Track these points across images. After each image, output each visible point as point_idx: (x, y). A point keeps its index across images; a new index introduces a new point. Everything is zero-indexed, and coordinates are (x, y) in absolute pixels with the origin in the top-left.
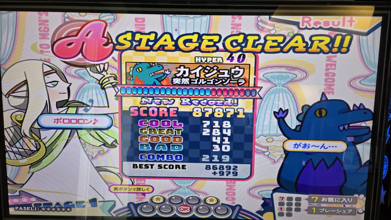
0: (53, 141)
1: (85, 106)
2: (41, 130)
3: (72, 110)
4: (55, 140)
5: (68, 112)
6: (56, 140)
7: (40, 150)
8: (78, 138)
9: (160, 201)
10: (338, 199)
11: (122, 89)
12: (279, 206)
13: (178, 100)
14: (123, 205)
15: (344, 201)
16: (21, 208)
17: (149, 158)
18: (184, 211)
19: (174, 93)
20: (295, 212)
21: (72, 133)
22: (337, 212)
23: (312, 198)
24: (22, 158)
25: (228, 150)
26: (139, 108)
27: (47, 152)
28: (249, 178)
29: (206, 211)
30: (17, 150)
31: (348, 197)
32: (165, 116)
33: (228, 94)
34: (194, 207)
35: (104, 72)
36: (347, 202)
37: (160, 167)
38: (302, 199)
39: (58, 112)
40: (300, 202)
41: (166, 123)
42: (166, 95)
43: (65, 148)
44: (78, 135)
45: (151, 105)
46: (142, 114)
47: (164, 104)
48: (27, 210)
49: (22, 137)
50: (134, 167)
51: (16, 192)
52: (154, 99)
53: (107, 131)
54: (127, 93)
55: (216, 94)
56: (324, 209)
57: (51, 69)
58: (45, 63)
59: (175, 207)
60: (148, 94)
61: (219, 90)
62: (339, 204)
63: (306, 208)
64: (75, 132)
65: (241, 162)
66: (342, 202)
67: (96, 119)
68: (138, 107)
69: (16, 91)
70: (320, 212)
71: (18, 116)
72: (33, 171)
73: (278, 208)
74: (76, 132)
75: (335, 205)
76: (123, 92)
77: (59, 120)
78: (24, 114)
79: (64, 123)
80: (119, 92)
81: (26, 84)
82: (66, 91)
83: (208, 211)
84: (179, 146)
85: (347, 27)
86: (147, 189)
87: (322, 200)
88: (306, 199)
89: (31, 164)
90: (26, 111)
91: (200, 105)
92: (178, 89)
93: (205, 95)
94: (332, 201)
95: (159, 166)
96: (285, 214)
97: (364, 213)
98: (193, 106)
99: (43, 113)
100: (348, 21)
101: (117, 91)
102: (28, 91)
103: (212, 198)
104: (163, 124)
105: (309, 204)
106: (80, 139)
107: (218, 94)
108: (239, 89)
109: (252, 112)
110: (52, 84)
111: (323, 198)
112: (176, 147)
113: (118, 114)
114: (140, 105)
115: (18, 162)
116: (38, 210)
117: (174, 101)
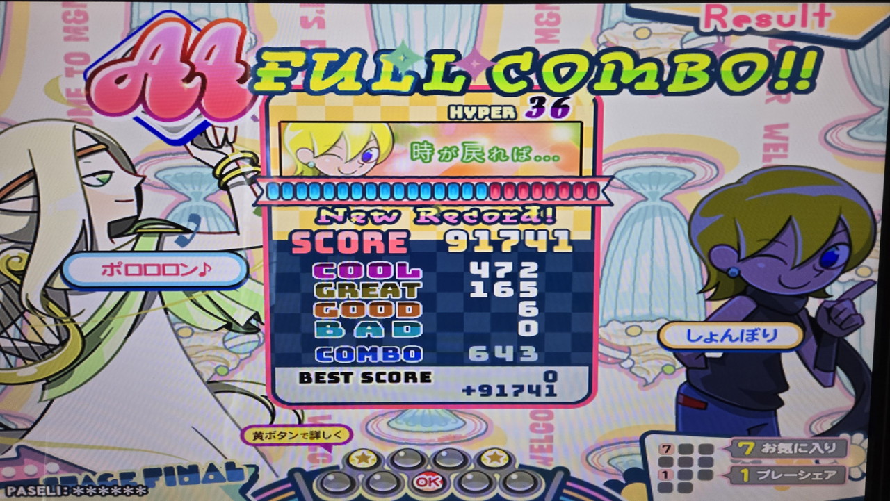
0: (101, 319)
1: (180, 230)
2: (71, 294)
3: (149, 243)
4: (105, 318)
5: (137, 246)
6: (109, 318)
7: (69, 342)
8: (163, 311)
9: (367, 462)
10: (801, 445)
11: (272, 188)
12: (661, 468)
13: (408, 214)
14: (277, 476)
15: (817, 450)
16: (21, 490)
17: (340, 357)
18: (427, 486)
19: (399, 195)
20: (700, 481)
21: (147, 299)
22: (800, 476)
23: (741, 445)
24: (24, 364)
25: (534, 331)
26: (313, 234)
27: (86, 347)
28: (586, 402)
29: (483, 486)
30: (11, 345)
31: (826, 441)
32: (378, 252)
33: (530, 195)
34: (453, 477)
35: (227, 146)
36: (822, 452)
37: (367, 378)
38: (716, 449)
39: (112, 247)
40: (712, 456)
41: (380, 270)
42: (378, 200)
43: (132, 336)
44: (163, 303)
45: (342, 225)
46: (321, 249)
47: (374, 223)
48: (36, 495)
49: (24, 312)
50: (302, 381)
51: (10, 449)
52: (348, 209)
53: (233, 291)
54: (283, 198)
55: (502, 195)
56: (768, 472)
57: (96, 143)
58: (79, 126)
59: (406, 478)
60: (334, 199)
61: (509, 185)
62: (805, 457)
63: (727, 471)
64: (156, 297)
65: (565, 361)
66: (811, 452)
67: (207, 263)
68: (310, 231)
69: (9, 199)
70: (761, 479)
71: (13, 260)
72: (52, 397)
73: (659, 472)
74: (158, 296)
75: (795, 462)
76: (274, 195)
77: (116, 266)
78: (28, 253)
79: (127, 274)
80: (265, 195)
81: (33, 180)
82: (133, 196)
83: (487, 485)
84: (412, 324)
85: (813, 29)
86: (336, 435)
87: (763, 451)
88: (726, 449)
89: (46, 379)
90: (33, 248)
91: (462, 222)
92: (408, 184)
93: (474, 200)
94: (788, 451)
95: (364, 375)
96: (675, 487)
97: (865, 479)
98: (445, 227)
99: (76, 250)
100: (815, 14)
101: (258, 194)
102: (37, 196)
103: (495, 453)
104: (373, 273)
105: (732, 461)
106: (169, 313)
107: (506, 196)
108: (558, 183)
109: (590, 238)
110: (98, 179)
111: (765, 444)
112: (405, 327)
113: (261, 249)
114: (315, 227)
115: (15, 373)
116: (66, 493)
117: (400, 214)
